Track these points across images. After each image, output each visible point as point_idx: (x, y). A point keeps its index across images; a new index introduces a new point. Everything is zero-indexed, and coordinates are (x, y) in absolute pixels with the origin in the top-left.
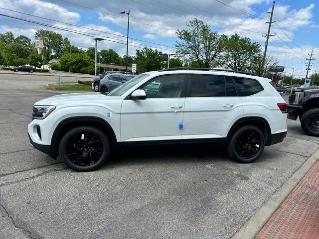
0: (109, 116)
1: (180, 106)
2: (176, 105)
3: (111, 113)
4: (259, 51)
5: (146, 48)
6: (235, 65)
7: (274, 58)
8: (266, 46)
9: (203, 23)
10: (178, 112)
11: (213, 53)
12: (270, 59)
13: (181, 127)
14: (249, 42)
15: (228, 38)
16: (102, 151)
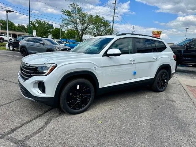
0: (95, 69)
1: (134, 59)
2: (132, 59)
3: (96, 67)
4: (109, 26)
5: (37, 20)
6: (97, 33)
7: (117, 30)
8: (113, 23)
9: (78, 6)
10: (134, 63)
11: (85, 25)
12: (115, 30)
13: (135, 73)
14: (104, 20)
15: (94, 17)
16: (90, 96)
